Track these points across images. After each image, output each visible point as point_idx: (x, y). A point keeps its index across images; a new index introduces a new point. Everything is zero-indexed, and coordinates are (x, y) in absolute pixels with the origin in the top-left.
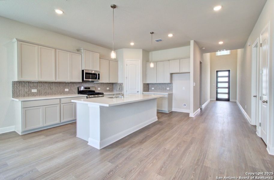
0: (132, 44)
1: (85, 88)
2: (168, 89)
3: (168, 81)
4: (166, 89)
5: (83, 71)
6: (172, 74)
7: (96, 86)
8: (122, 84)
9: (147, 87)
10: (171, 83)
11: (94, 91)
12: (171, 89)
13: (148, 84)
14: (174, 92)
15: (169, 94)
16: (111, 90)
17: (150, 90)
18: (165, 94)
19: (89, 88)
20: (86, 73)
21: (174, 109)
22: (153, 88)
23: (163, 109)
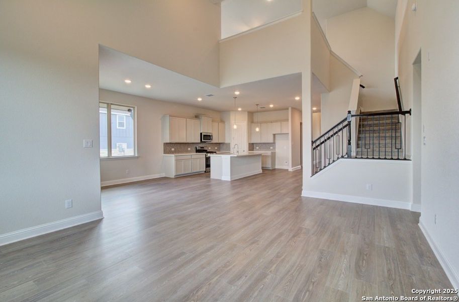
0: (240, 109)
1: (201, 148)
2: (272, 148)
3: (271, 141)
4: (269, 148)
5: (201, 134)
6: (274, 135)
7: (208, 145)
8: (229, 144)
9: (252, 146)
10: (274, 143)
11: (206, 151)
12: (274, 148)
13: (253, 144)
14: (277, 151)
15: (272, 153)
16: (219, 150)
17: (255, 150)
18: (269, 153)
19: (203, 148)
20: (204, 136)
21: (277, 167)
22: (258, 148)
23: (267, 166)
